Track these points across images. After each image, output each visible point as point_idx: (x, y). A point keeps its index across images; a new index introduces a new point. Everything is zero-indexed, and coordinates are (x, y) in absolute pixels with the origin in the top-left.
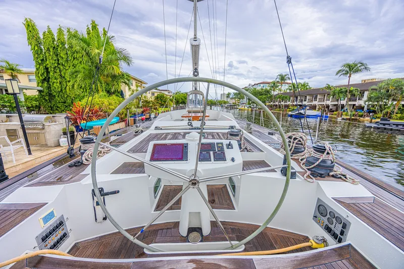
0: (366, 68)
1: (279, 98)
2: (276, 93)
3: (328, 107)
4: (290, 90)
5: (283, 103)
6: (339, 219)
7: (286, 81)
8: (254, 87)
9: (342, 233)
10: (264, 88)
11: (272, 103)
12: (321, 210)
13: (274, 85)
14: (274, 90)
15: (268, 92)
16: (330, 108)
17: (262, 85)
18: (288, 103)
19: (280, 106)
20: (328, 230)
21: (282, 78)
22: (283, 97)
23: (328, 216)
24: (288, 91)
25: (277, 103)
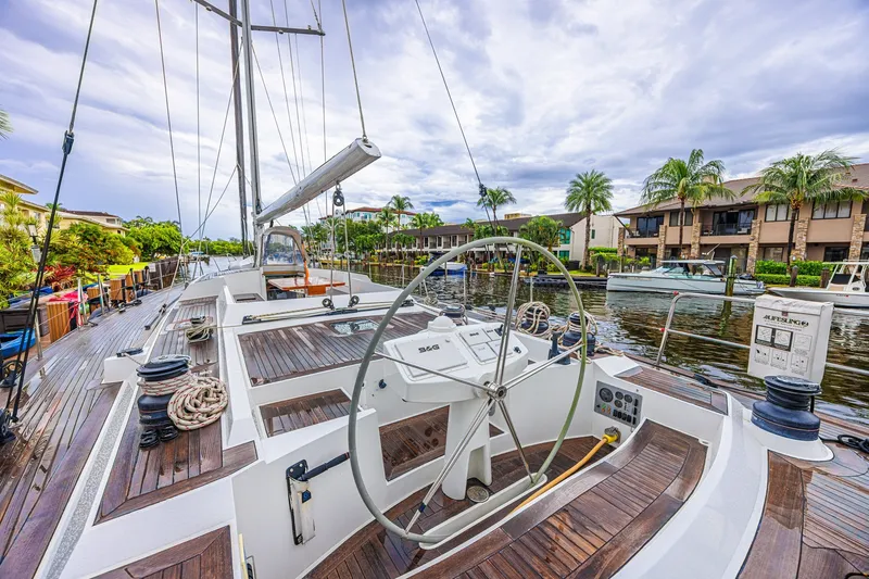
0: (511, 199)
1: (398, 239)
2: (390, 230)
3: (473, 254)
4: (415, 225)
5: (404, 249)
6: (628, 398)
7: (405, 210)
8: (347, 216)
9: (635, 412)
10: (368, 220)
11: (385, 249)
12: (604, 393)
13: (387, 216)
14: (386, 225)
15: (375, 228)
16: (476, 256)
17: (362, 214)
18: (414, 249)
19: (400, 253)
20: (618, 415)
21: (401, 204)
22: (405, 238)
23: (615, 398)
24: (410, 227)
25: (394, 250)
